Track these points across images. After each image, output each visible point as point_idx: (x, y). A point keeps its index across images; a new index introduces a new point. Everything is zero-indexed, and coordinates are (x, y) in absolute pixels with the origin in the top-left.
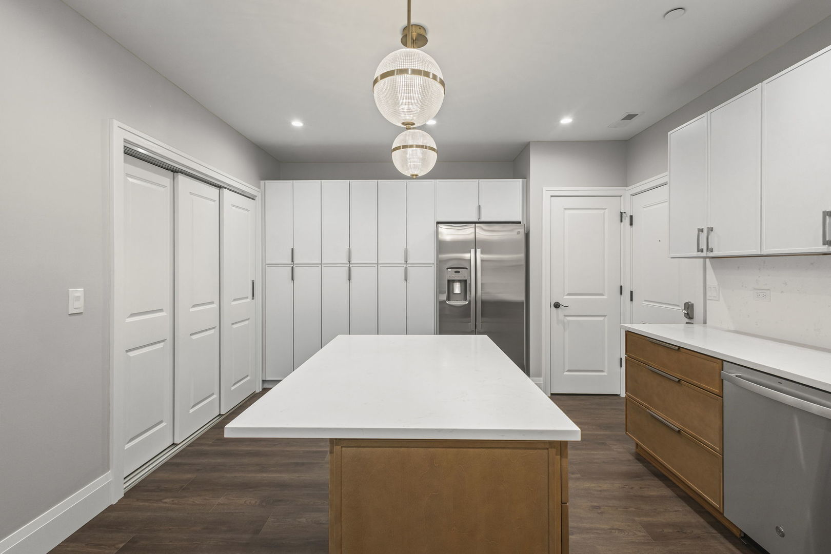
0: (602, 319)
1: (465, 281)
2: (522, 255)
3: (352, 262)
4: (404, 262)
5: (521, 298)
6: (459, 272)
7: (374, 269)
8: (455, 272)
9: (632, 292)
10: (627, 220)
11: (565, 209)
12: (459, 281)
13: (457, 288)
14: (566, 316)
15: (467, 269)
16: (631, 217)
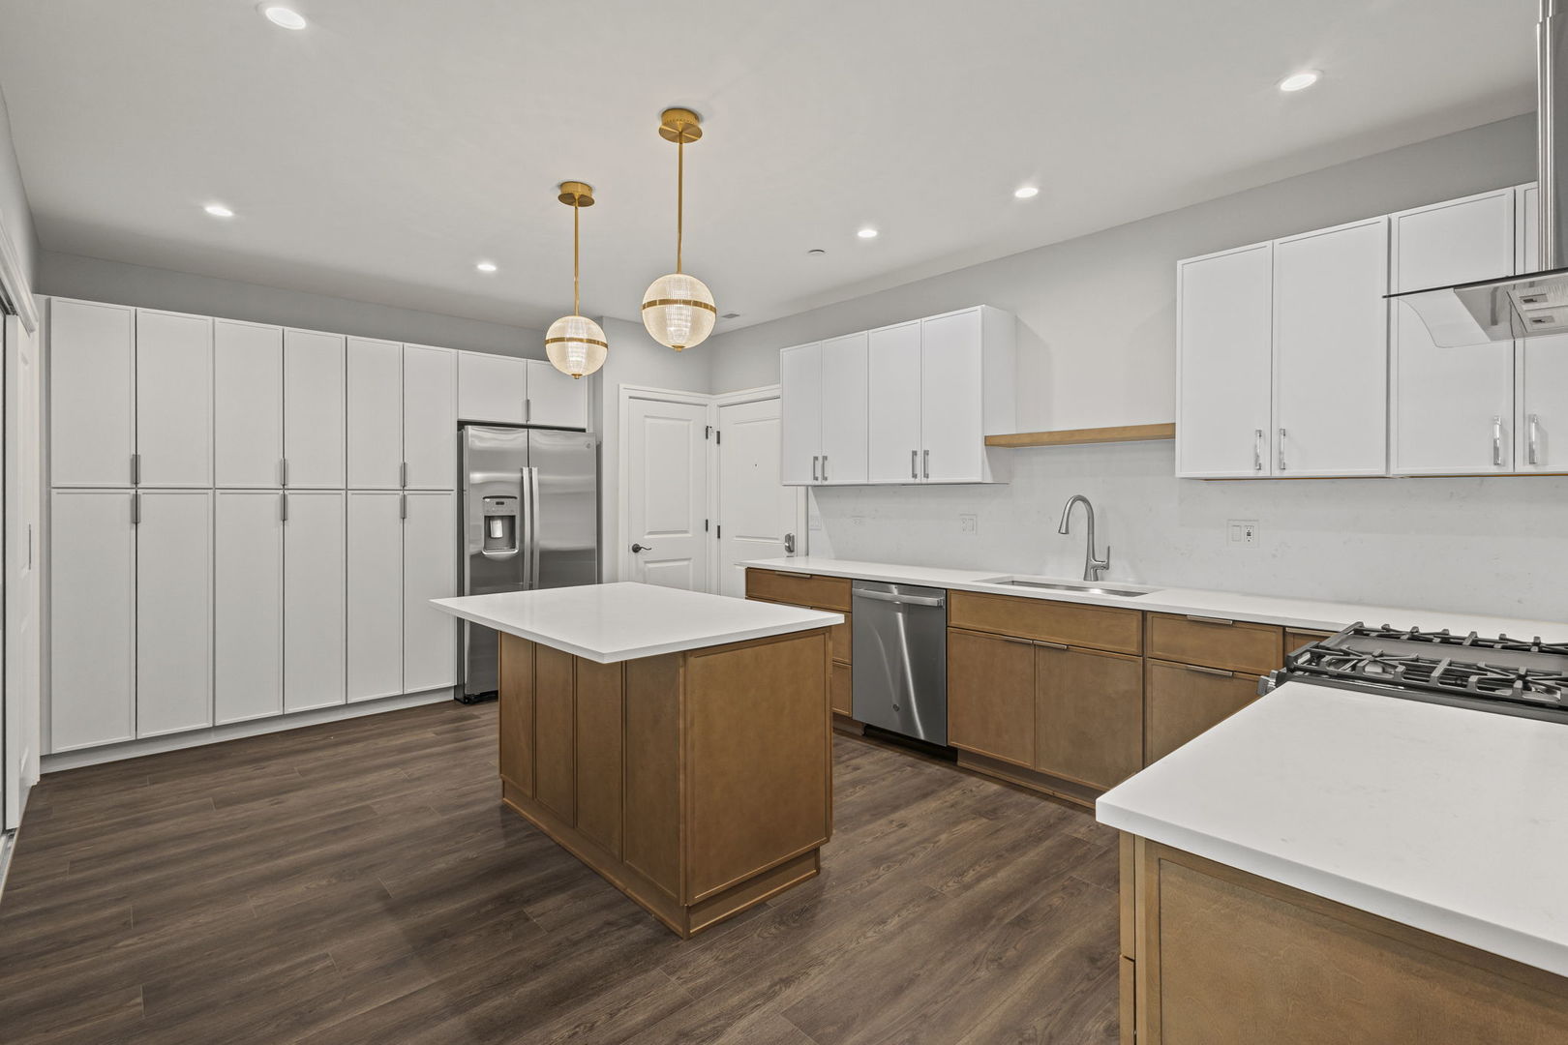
0: (686, 563)
1: (512, 518)
2: (594, 476)
3: (290, 486)
4: (398, 487)
5: (592, 544)
6: (502, 503)
7: (338, 500)
8: (498, 503)
9: (719, 527)
10: (713, 437)
11: (646, 416)
12: (502, 518)
13: (498, 529)
14: (646, 562)
15: (515, 498)
16: (719, 433)
